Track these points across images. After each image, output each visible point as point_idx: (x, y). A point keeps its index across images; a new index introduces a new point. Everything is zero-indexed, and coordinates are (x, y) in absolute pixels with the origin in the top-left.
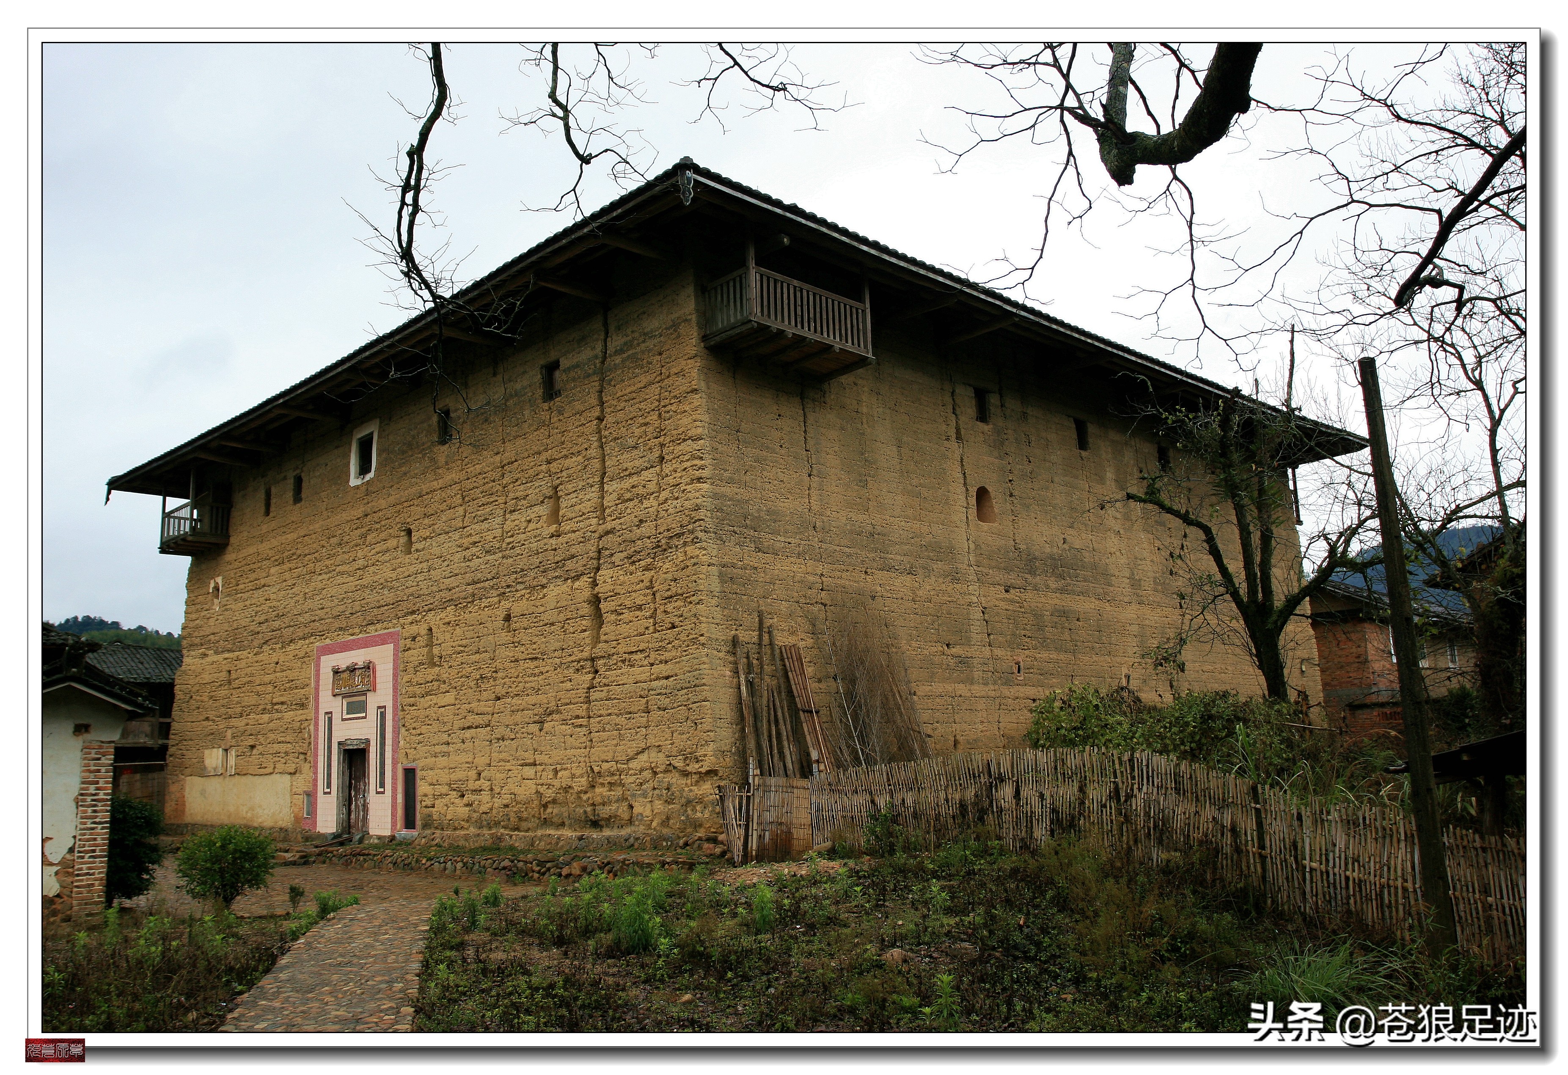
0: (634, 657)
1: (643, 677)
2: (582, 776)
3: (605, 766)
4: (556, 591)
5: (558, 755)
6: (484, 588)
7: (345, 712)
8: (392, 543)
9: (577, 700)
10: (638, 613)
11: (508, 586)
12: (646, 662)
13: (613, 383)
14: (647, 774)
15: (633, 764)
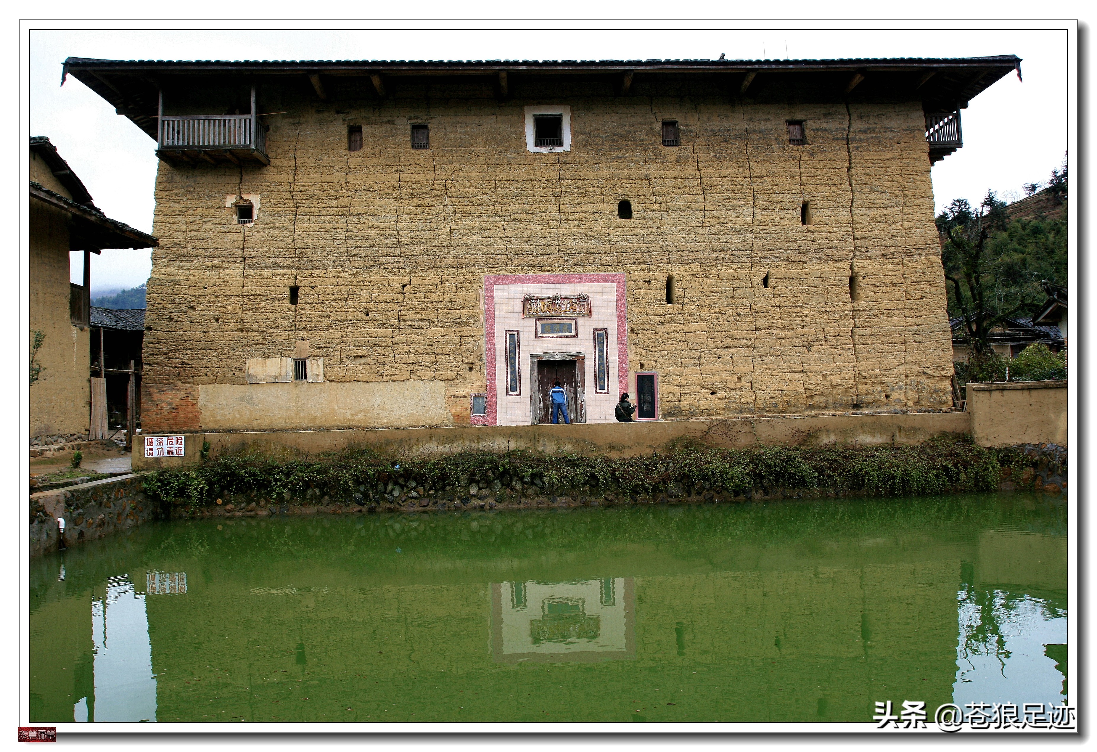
0: (892, 312)
1: (901, 324)
2: (851, 378)
3: (872, 373)
4: (815, 268)
5: (826, 366)
6: (737, 256)
7: (539, 331)
8: (604, 207)
9: (844, 334)
10: (893, 288)
11: (765, 258)
12: (903, 316)
13: (860, 149)
14: (903, 377)
15: (895, 372)
